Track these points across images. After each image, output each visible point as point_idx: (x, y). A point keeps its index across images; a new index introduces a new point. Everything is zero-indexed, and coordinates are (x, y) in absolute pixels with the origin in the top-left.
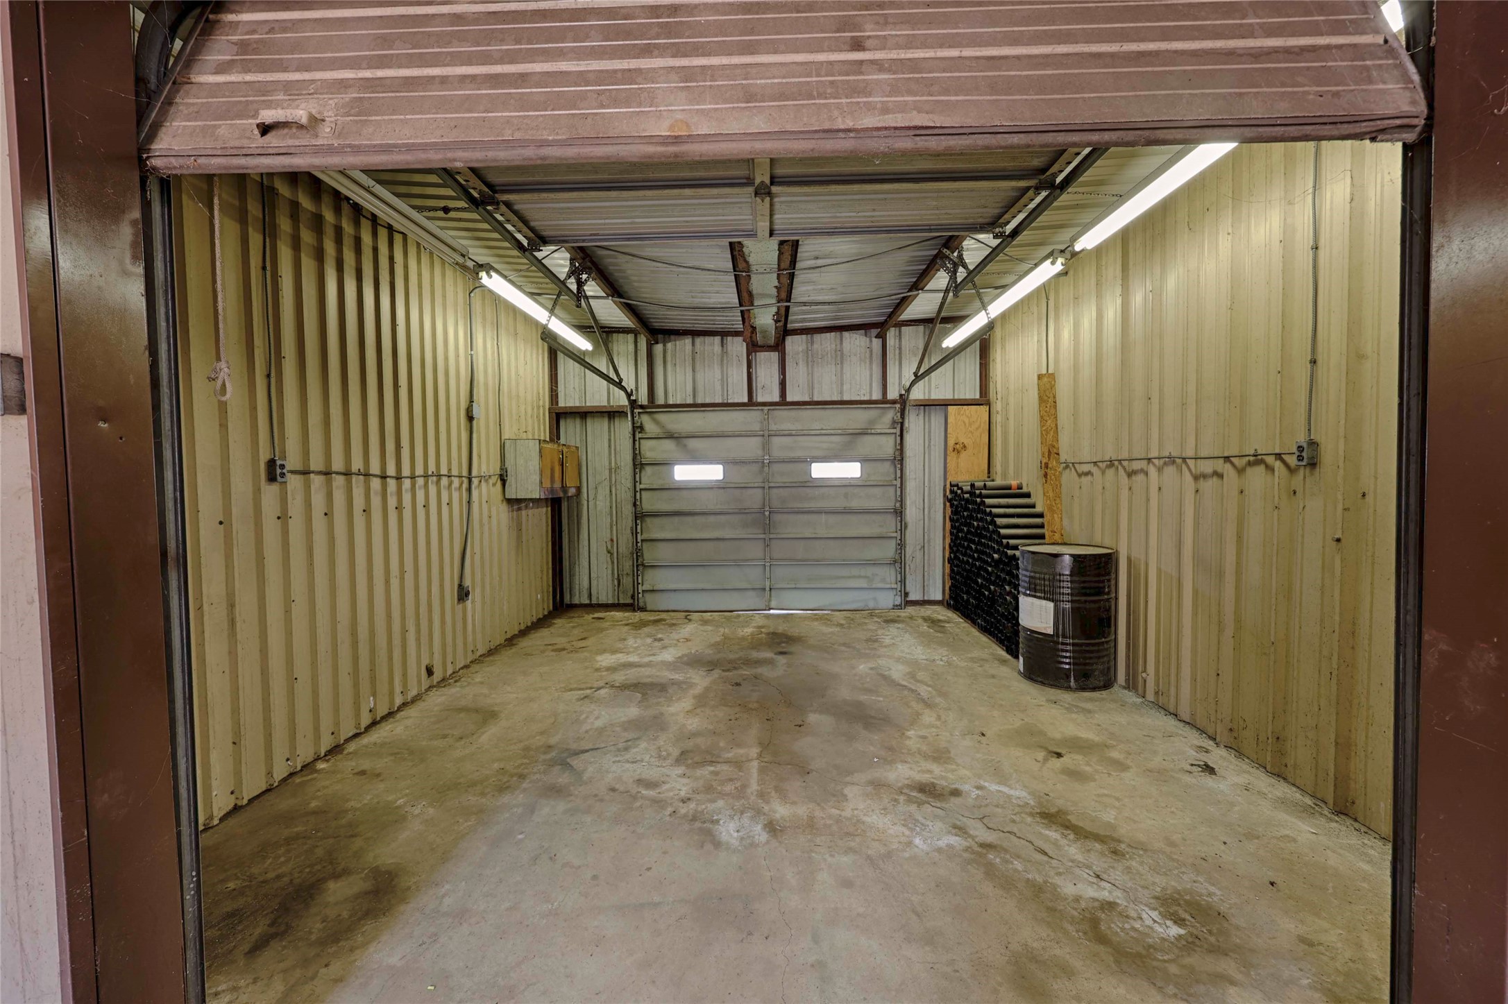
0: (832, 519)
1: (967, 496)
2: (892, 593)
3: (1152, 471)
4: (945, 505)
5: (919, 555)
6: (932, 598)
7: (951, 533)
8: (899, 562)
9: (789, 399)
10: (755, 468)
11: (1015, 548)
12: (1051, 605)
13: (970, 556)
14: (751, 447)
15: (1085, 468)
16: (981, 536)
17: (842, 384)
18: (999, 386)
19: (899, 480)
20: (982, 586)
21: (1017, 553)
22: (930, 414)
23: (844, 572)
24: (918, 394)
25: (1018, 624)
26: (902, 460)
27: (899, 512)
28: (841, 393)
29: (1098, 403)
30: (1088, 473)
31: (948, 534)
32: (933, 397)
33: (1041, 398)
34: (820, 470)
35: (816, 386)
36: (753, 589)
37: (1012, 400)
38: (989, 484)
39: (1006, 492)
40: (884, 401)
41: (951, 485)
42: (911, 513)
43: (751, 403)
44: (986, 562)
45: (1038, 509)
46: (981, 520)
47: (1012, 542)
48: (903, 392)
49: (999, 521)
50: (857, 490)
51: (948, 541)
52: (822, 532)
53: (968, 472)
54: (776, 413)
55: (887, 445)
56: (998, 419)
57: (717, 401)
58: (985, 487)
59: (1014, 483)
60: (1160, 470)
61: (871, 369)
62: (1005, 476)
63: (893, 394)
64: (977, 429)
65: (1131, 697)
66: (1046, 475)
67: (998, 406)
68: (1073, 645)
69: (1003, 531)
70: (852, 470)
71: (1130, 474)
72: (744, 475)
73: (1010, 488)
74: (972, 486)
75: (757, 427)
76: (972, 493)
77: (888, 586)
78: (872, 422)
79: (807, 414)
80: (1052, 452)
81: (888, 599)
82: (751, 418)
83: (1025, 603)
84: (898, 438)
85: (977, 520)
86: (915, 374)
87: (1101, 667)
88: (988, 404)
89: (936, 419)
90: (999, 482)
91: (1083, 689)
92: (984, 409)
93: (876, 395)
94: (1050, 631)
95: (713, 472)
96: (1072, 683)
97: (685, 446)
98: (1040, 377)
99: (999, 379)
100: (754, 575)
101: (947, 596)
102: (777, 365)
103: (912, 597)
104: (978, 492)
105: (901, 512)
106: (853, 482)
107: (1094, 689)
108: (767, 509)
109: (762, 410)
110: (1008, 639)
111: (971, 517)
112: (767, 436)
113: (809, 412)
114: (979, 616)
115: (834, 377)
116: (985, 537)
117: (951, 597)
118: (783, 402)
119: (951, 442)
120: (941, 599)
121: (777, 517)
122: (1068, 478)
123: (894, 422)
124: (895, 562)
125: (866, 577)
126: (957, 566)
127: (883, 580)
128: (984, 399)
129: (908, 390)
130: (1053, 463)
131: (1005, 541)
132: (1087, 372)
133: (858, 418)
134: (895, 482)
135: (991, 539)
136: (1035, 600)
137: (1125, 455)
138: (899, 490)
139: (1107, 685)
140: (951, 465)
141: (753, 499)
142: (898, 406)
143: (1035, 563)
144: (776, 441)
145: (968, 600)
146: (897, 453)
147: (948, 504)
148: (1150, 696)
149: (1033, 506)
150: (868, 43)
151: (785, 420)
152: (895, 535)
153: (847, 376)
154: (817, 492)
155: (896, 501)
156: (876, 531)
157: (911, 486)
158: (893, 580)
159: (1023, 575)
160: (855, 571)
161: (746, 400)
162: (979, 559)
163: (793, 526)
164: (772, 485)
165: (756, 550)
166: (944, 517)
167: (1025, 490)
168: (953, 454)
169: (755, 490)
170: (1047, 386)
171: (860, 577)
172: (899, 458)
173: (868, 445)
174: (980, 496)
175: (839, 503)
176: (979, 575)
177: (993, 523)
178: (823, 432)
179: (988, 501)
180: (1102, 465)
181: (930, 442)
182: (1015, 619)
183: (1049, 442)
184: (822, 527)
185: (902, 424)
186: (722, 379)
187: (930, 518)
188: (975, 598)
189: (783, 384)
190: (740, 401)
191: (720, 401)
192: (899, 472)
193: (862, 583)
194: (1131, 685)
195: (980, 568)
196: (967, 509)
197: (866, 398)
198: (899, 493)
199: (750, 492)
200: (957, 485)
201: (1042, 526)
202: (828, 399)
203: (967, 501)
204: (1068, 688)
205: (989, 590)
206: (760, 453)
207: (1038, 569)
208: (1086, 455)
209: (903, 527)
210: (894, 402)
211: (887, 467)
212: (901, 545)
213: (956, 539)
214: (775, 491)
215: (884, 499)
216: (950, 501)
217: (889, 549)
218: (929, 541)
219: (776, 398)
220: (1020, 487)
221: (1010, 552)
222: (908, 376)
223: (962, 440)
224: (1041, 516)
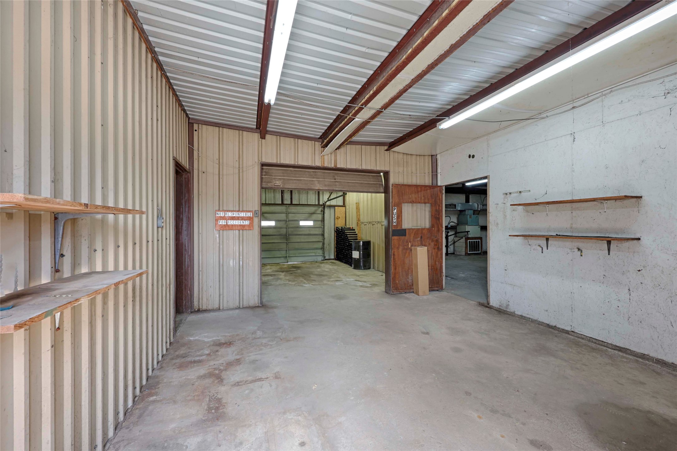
0: (305, 237)
1: (340, 230)
2: (322, 257)
3: (376, 224)
4: (334, 233)
5: (328, 247)
6: (331, 258)
7: (336, 240)
8: (323, 248)
9: (293, 203)
10: (284, 222)
11: (352, 242)
12: (358, 252)
13: (341, 245)
14: (283, 216)
15: (365, 223)
16: (344, 240)
17: (308, 200)
18: (348, 202)
19: (323, 226)
20: (344, 252)
21: (352, 243)
22: (330, 209)
23: (309, 251)
24: (328, 203)
25: (352, 257)
26: (324, 221)
27: (323, 235)
28: (307, 202)
29: (367, 210)
30: (366, 225)
31: (335, 241)
32: (331, 204)
33: (356, 208)
34: (302, 223)
35: (300, 200)
36: (283, 257)
37: (351, 206)
38: (346, 227)
39: (349, 229)
40: (319, 204)
41: (336, 228)
42: (326, 235)
43: (283, 204)
44: (345, 246)
45: (356, 233)
46: (344, 236)
47: (351, 240)
48: (324, 203)
49: (348, 236)
50: (312, 229)
51: (335, 242)
52: (303, 240)
53: (340, 224)
54: (290, 207)
55: (320, 217)
56: (347, 211)
57: (272, 203)
58: (345, 228)
59: (351, 227)
60: (377, 224)
61: (315, 196)
62: (349, 225)
63: (321, 203)
64: (342, 213)
65: (373, 270)
66: (357, 225)
67: (347, 207)
68: (363, 260)
69: (349, 238)
70: (310, 223)
71: (373, 225)
72: (282, 224)
73: (350, 228)
74: (342, 228)
75: (284, 211)
76: (342, 229)
77: (320, 255)
78: (316, 210)
79: (299, 208)
80: (359, 220)
81: (320, 259)
82: (283, 208)
83: (353, 252)
84: (323, 215)
85: (343, 236)
86: (328, 199)
87: (368, 265)
88: (345, 206)
89: (332, 210)
90: (348, 227)
91: (364, 269)
92: (344, 208)
93: (317, 203)
94: (358, 258)
95: (272, 223)
96: (363, 268)
97: (264, 216)
98: (356, 203)
99: (348, 201)
100: (283, 253)
101: (335, 257)
102: (290, 193)
103: (326, 258)
104: (343, 229)
105: (324, 235)
106: (311, 227)
107: (367, 269)
108: (288, 234)
109: (286, 206)
110: (350, 263)
111: (341, 235)
112: (287, 213)
113: (299, 207)
114: (343, 260)
115: (305, 198)
116: (345, 240)
117: (336, 257)
118: (291, 204)
119: (336, 216)
120: (333, 258)
121: (290, 236)
122: (363, 225)
123: (322, 211)
124: (322, 248)
125: (314, 253)
126: (338, 248)
127: (319, 253)
128: (344, 205)
129: (326, 202)
130: (359, 222)
131: (349, 240)
132: (365, 203)
133: (312, 209)
134: (322, 227)
135: (347, 240)
136: (355, 251)
137: (372, 221)
138: (323, 229)
139: (369, 268)
140: (336, 222)
141: (283, 231)
142: (323, 206)
143: (355, 243)
144: (290, 215)
145: (341, 257)
146: (323, 219)
147: (335, 233)
148: (376, 269)
149: (356, 232)
150: (336, 179)
151: (293, 209)
152: (322, 241)
153: (309, 197)
154: (301, 229)
155: (322, 231)
156: (317, 240)
157: (326, 228)
158: (322, 253)
159: (353, 247)
160: (311, 251)
161: (281, 203)
162: (343, 246)
163: (294, 239)
164: (289, 227)
165: (284, 246)
166: (334, 236)
167: (354, 228)
168: (337, 219)
169: (284, 229)
170: (358, 204)
171: (313, 253)
172: (323, 220)
173: (314, 216)
174: (344, 230)
175: (307, 232)
176: (343, 250)
177: (347, 236)
178: (303, 213)
179: (345, 231)
180: (368, 223)
181: (331, 216)
182: (351, 257)
183: (358, 218)
184: (303, 239)
185: (324, 211)
186: (274, 197)
187: (331, 236)
188: (342, 255)
189: (291, 199)
190: (279, 203)
191: (273, 203)
192: (323, 224)
193: (314, 254)
194: (374, 268)
195: (344, 248)
196: (340, 234)
197: (314, 204)
198: (323, 230)
199: (282, 229)
200: (338, 228)
201: (357, 237)
202: (304, 204)
203: (340, 231)
204: (362, 269)
205: (346, 253)
206: (285, 218)
207: (356, 245)
208: (366, 221)
209: (324, 239)
210: (322, 205)
211: (320, 223)
212: (324, 244)
213: (338, 242)
214: (290, 229)
215: (319, 231)
216: (336, 232)
217: (320, 245)
218: (330, 243)
219: (289, 203)
220: (353, 228)
221: (350, 243)
222: (326, 199)
223: (339, 216)
224: (357, 235)
